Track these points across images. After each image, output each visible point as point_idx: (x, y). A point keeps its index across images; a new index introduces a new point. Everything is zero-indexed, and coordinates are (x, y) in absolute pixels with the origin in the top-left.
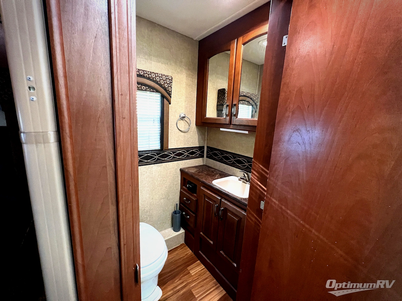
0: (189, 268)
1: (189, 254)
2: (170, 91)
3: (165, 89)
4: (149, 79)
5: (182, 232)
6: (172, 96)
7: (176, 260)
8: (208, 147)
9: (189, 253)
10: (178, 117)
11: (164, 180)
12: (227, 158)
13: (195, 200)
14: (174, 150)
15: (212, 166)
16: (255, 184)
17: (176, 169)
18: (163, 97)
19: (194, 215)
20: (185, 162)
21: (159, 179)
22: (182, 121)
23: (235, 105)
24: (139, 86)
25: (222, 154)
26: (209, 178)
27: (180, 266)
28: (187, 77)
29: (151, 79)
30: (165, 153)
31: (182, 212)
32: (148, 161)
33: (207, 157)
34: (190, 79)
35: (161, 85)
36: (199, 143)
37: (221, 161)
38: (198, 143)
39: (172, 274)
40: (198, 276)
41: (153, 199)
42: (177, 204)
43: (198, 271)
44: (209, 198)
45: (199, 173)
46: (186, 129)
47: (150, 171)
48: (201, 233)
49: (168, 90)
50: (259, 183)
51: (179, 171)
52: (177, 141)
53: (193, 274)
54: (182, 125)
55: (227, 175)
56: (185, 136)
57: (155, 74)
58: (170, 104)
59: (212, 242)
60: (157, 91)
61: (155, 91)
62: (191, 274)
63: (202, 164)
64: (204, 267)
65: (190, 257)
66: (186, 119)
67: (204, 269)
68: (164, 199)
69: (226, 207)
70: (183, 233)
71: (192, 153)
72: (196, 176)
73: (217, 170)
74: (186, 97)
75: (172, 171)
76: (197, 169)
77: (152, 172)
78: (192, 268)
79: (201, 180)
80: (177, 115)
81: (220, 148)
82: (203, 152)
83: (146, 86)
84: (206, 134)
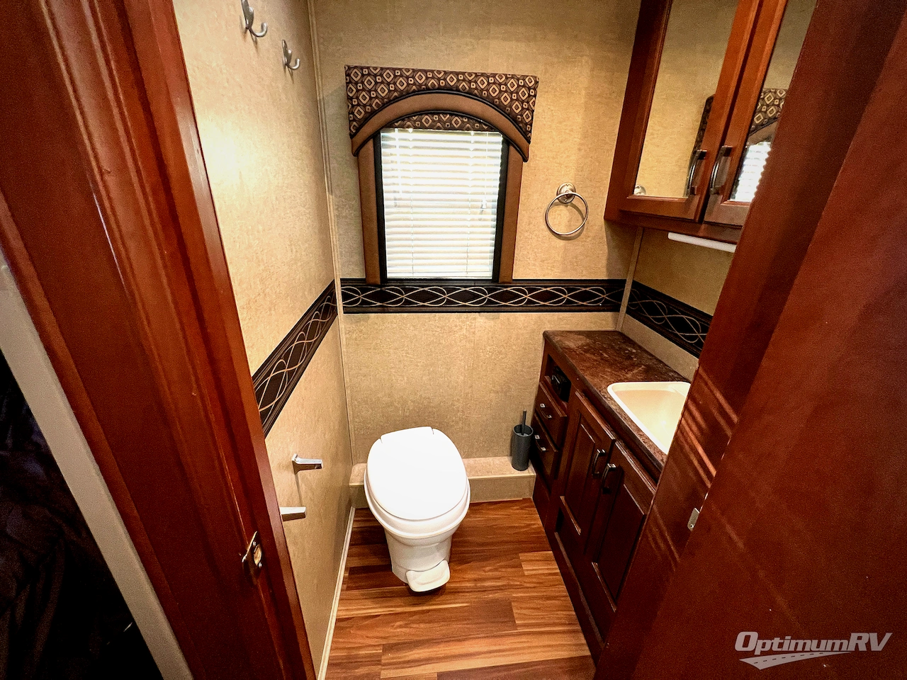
0: (523, 556)
1: (535, 526)
2: (526, 124)
3: (514, 119)
4: (469, 94)
5: (529, 475)
6: (534, 135)
7: (501, 528)
8: (635, 284)
9: (534, 524)
10: (553, 196)
11: (500, 353)
12: (682, 326)
13: (561, 416)
14: (531, 285)
15: (637, 340)
16: (687, 447)
17: (533, 331)
18: (508, 142)
19: (555, 451)
20: (561, 317)
21: (488, 348)
22: (562, 207)
23: (728, 152)
24: (445, 119)
25: (671, 312)
26: (604, 372)
27: (507, 542)
28: (592, 70)
29: (476, 95)
30: (508, 289)
31: (535, 433)
32: (466, 304)
33: (628, 312)
34: (603, 74)
35: (500, 108)
36: (607, 269)
37: (663, 330)
38: (605, 270)
39: (483, 551)
40: (538, 583)
41: (471, 387)
42: (525, 413)
43: (540, 572)
44: (588, 426)
45: (586, 351)
46: (573, 228)
47: (470, 326)
48: (562, 498)
49: (521, 122)
50: (700, 450)
51: (542, 336)
52: (543, 261)
53: (526, 573)
54: (563, 219)
55: (671, 374)
56: (566, 249)
57: (488, 77)
58: (525, 159)
59: (579, 531)
60: (492, 128)
61: (486, 127)
62: (523, 571)
63: (610, 328)
64: (558, 571)
65: (534, 533)
66: (576, 201)
67: (555, 574)
68: (498, 392)
69: (622, 465)
70: (530, 477)
71: (584, 296)
72: (573, 359)
73: (647, 352)
74: (585, 136)
75: (522, 334)
76: (588, 341)
77: (473, 330)
78: (532, 561)
79: (581, 372)
80: (549, 191)
81: (668, 292)
82: (619, 297)
83: (462, 117)
84: (637, 246)
